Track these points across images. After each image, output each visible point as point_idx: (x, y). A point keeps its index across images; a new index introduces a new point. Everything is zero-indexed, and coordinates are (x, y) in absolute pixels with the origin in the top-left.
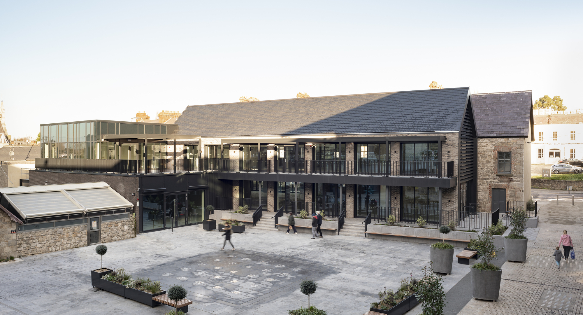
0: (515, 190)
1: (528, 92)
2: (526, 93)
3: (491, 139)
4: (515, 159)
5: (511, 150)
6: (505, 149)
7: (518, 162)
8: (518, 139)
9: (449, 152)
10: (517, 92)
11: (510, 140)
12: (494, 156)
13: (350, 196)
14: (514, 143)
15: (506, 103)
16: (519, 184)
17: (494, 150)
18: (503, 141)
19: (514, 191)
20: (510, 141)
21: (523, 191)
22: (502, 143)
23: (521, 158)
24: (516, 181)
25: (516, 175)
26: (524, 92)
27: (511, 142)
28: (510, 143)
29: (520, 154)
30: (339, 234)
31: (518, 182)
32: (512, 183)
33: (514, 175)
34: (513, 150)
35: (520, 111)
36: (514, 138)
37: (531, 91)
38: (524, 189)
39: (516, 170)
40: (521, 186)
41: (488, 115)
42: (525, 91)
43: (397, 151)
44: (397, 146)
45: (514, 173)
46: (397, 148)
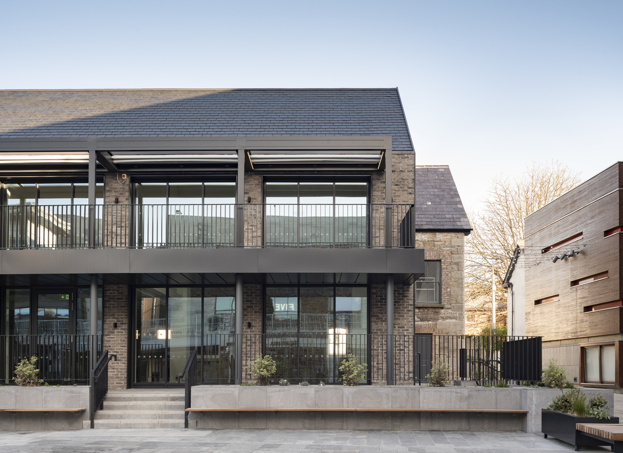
1: (444, 168)
2: (441, 168)
4: (447, 275)
5: (441, 257)
6: (430, 254)
7: (453, 280)
8: (453, 234)
10: (425, 167)
11: (439, 236)
13: (115, 326)
14: (447, 244)
16: (455, 325)
18: (426, 239)
20: (438, 239)
23: (459, 272)
24: (449, 318)
25: (449, 306)
26: (437, 167)
27: (440, 241)
28: (439, 243)
29: (457, 264)
30: (92, 426)
31: (454, 320)
32: (441, 322)
33: (446, 306)
34: (444, 256)
35: (442, 193)
36: (445, 234)
37: (448, 166)
39: (450, 295)
40: (460, 328)
43: (254, 198)
44: (254, 185)
45: (446, 301)
46: (253, 191)
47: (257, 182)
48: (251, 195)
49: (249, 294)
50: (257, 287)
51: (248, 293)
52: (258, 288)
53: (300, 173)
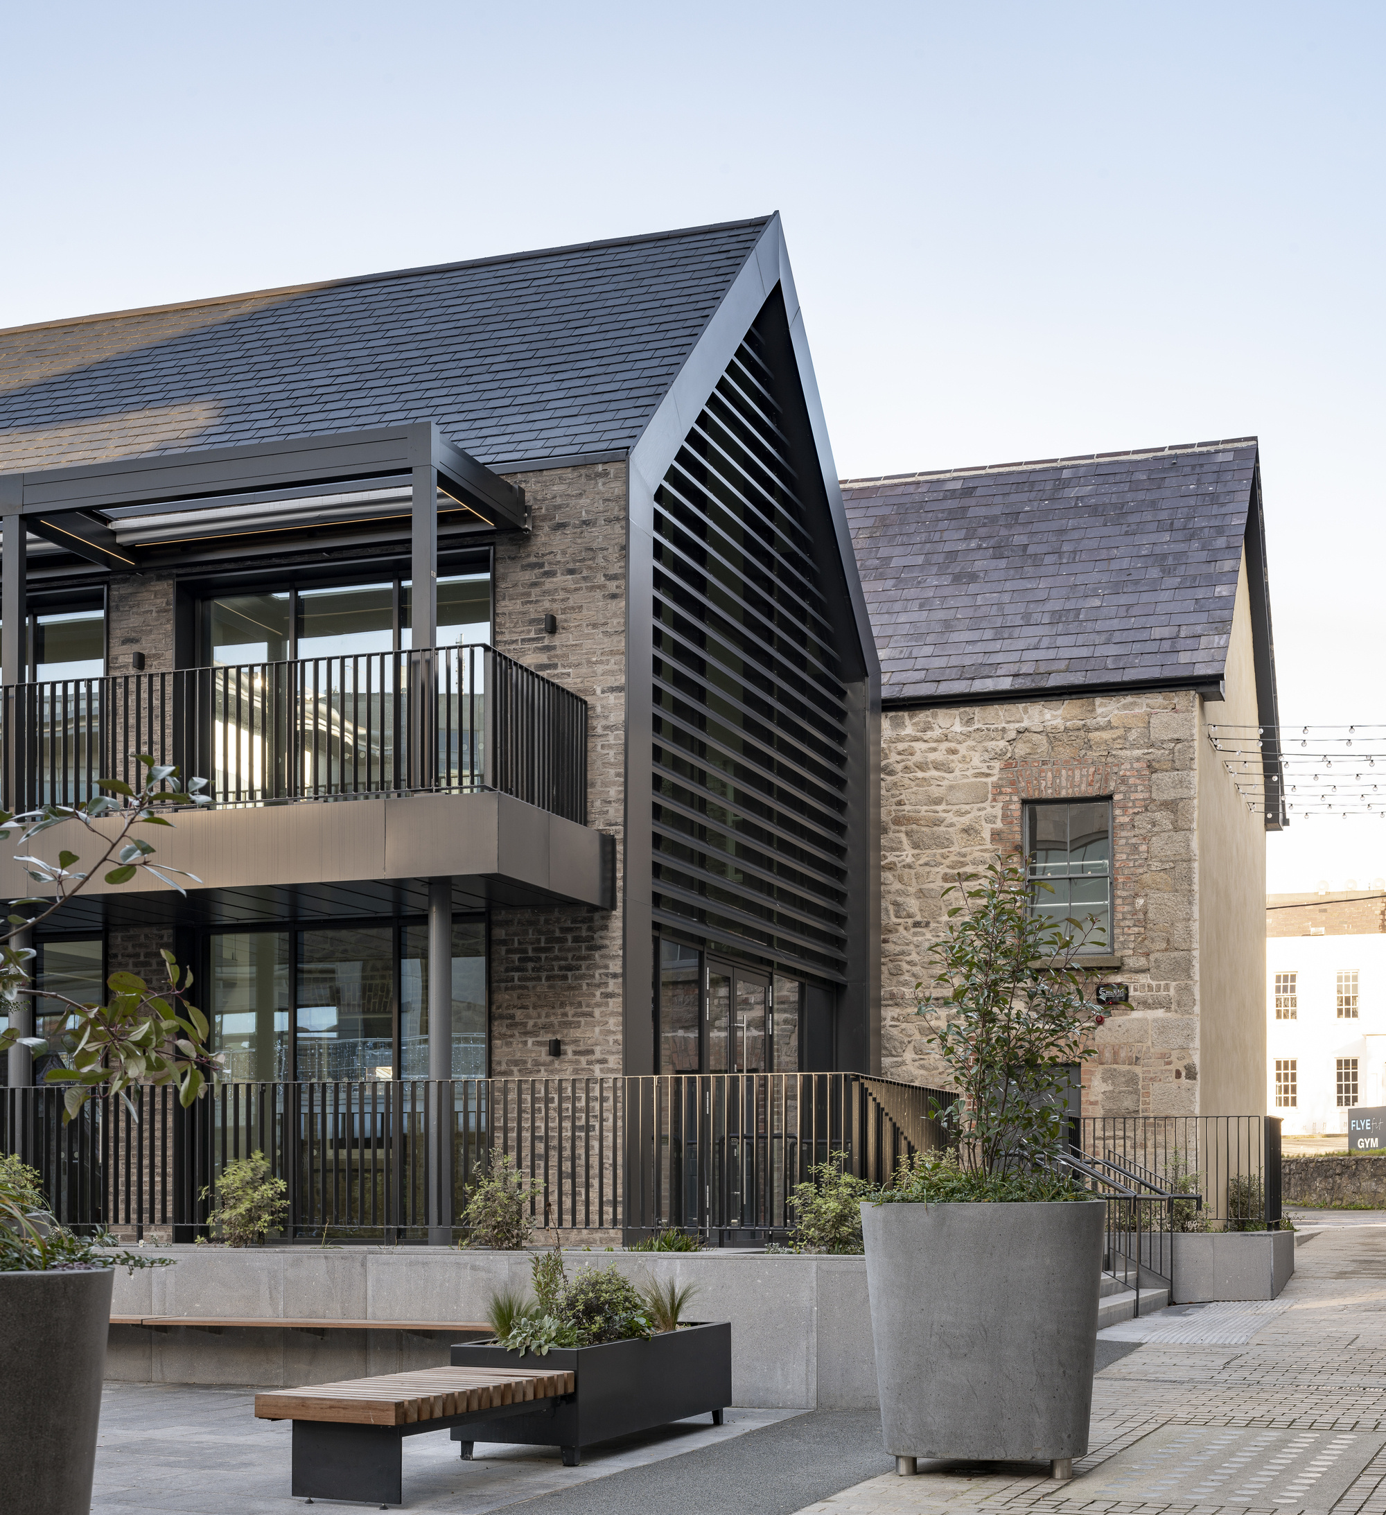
0: (1138, 1070)
1: (1236, 450)
2: (1224, 451)
3: (977, 712)
4: (1135, 848)
5: (1112, 785)
6: (1070, 778)
7: (1155, 865)
8: (1156, 700)
9: (552, 626)
10: (1167, 452)
11: (1108, 709)
12: (996, 836)
14: (1133, 735)
15: (1094, 511)
16: (1163, 1028)
17: (998, 790)
18: (1059, 723)
19: (1132, 1080)
20: (1102, 721)
21: (1191, 1075)
22: (1053, 737)
23: (1179, 836)
24: (1146, 1005)
25: (1142, 962)
26: (1212, 449)
27: (1109, 726)
28: (1106, 735)
29: (1170, 806)
31: (1160, 1013)
32: (1118, 1020)
33: (1131, 962)
34: (1124, 780)
35: (1182, 547)
36: (1129, 699)
37: (1255, 439)
38: (1196, 1059)
39: (1144, 923)
40: (1180, 1041)
41: (973, 577)
42: (1216, 443)
43: (154, 655)
44: (154, 614)
45: (1132, 945)
46: (151, 631)
47: (161, 602)
48: (145, 647)
49: (142, 958)
50: (161, 937)
51: (137, 955)
52: (165, 939)
53: (283, 561)
